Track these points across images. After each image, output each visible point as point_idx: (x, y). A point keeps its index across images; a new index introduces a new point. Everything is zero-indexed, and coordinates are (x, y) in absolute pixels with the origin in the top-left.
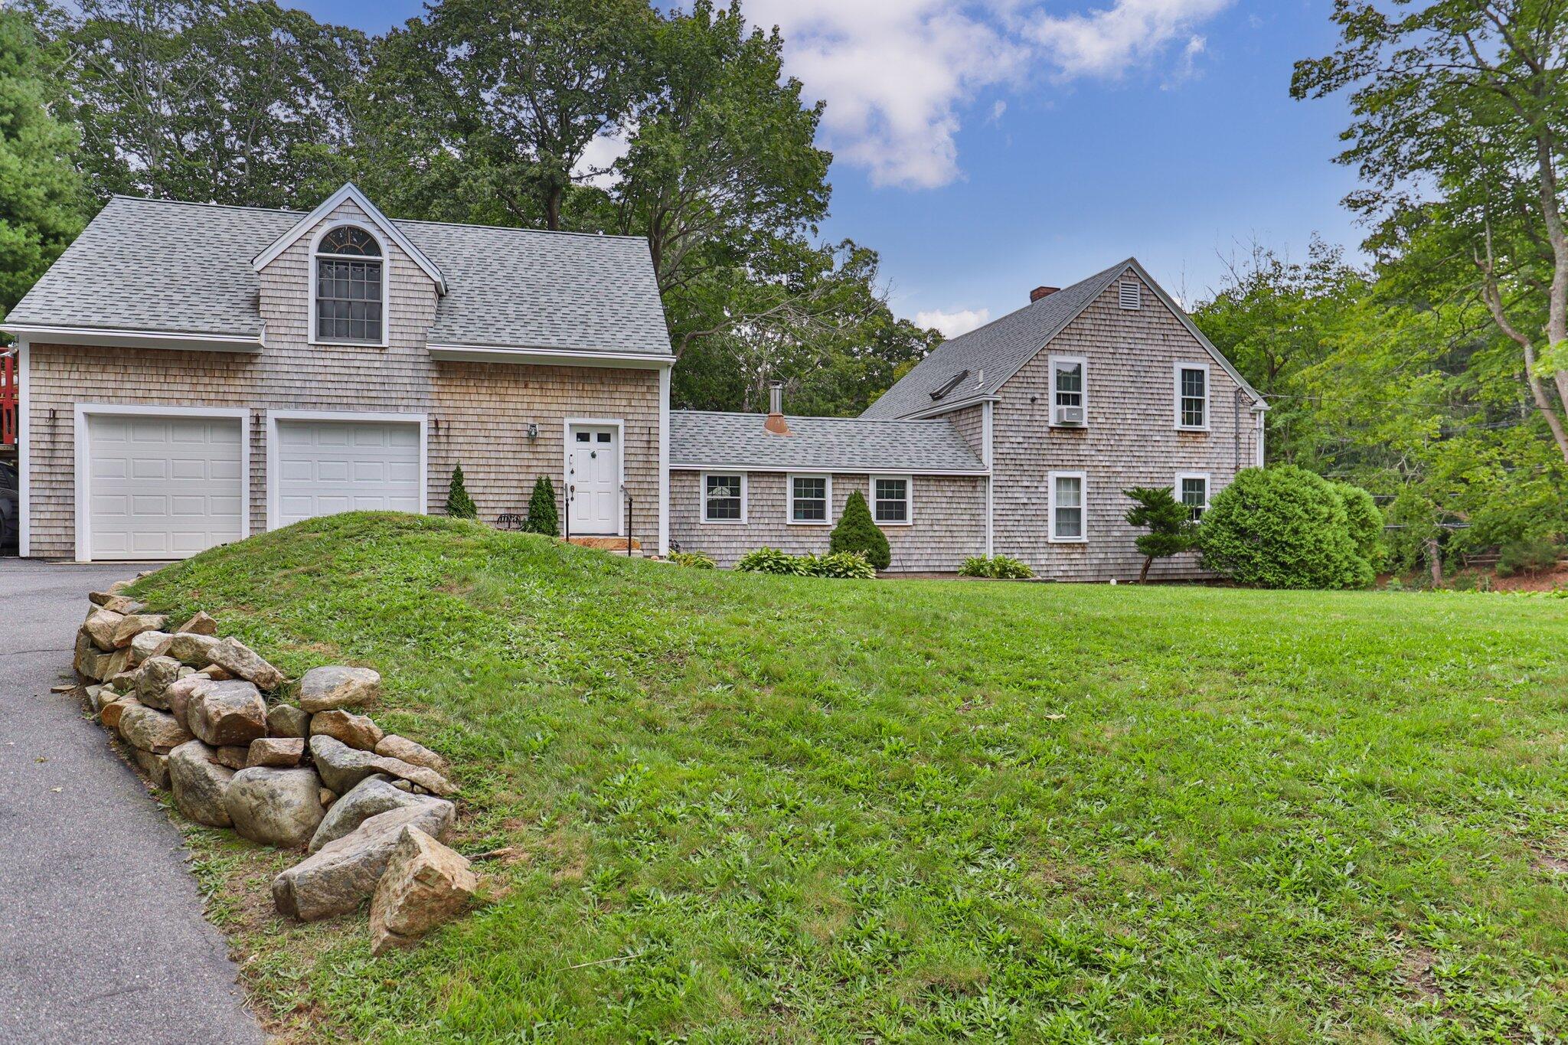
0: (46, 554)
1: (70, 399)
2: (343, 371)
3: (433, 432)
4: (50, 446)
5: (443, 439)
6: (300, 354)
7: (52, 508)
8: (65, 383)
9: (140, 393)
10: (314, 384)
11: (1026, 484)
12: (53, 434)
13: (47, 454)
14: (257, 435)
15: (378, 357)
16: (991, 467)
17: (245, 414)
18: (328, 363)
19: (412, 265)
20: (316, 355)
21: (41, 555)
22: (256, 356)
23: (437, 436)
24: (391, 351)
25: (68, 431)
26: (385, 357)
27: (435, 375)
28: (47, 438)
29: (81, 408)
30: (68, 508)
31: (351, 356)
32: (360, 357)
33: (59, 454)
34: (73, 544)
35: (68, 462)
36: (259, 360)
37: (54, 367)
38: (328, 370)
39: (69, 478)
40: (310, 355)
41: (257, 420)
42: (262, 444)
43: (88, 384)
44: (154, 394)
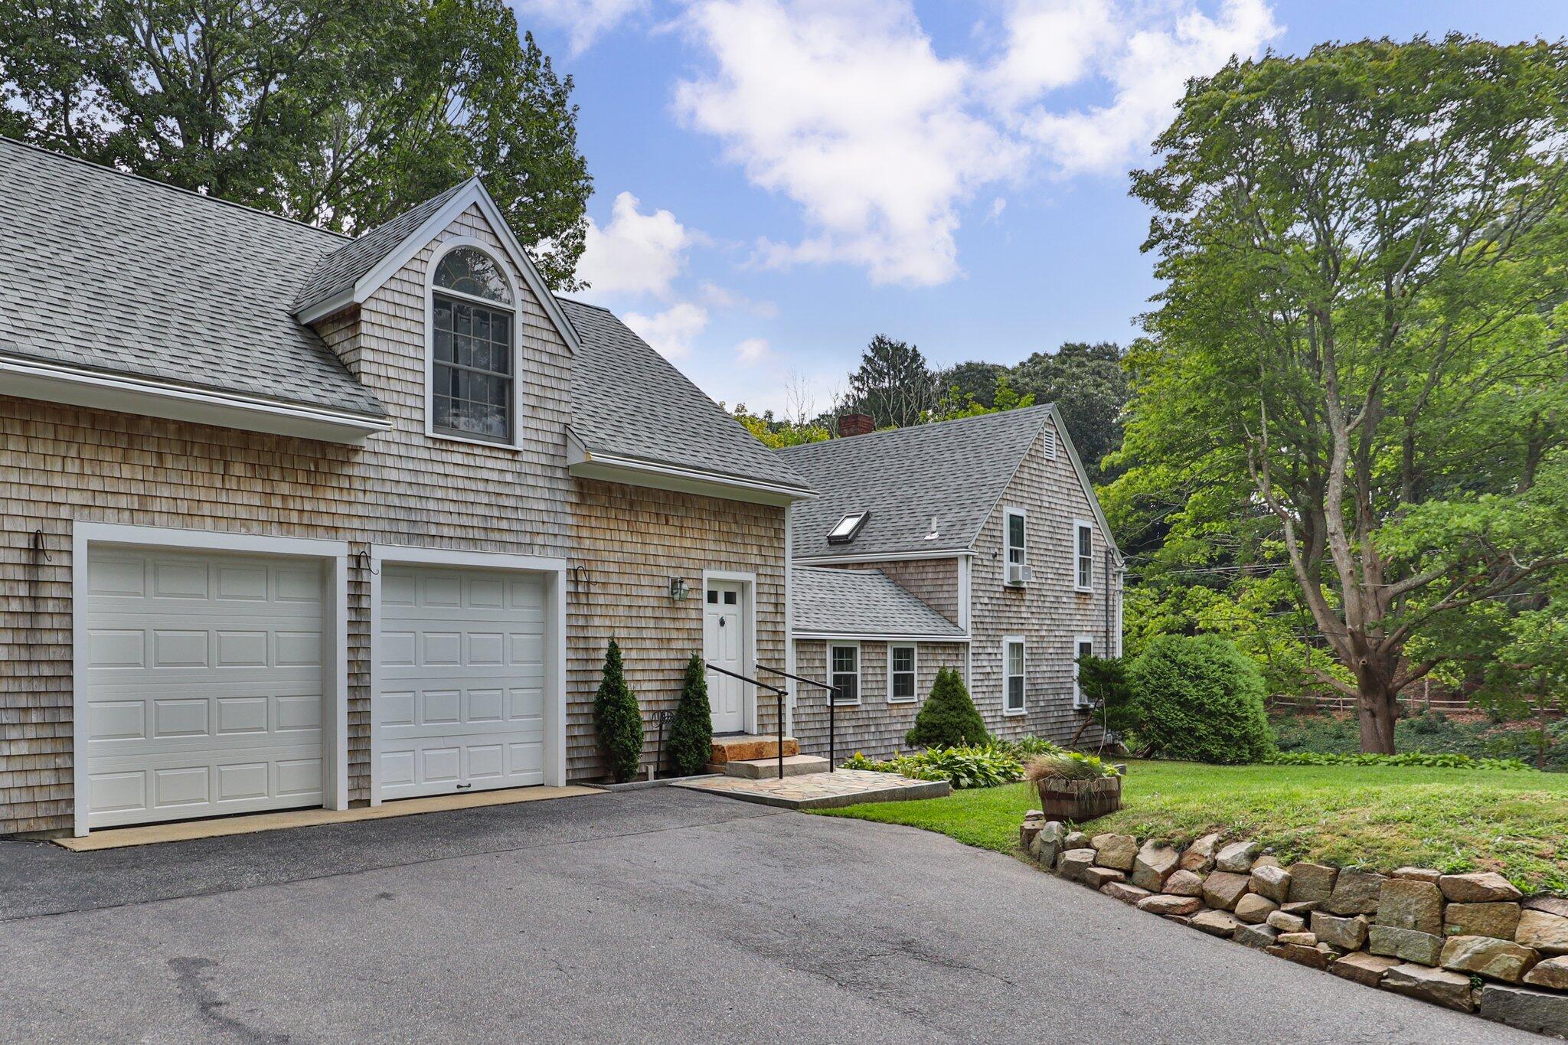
0: (22, 827)
1: (64, 512)
2: (469, 485)
3: (572, 589)
4: (29, 607)
5: (583, 600)
6: (414, 453)
7: (31, 733)
8: (57, 481)
9: (183, 507)
10: (432, 505)
11: (990, 650)
12: (33, 583)
13: (24, 622)
14: (358, 590)
15: (510, 466)
16: (970, 632)
17: (338, 549)
18: (450, 470)
19: (545, 325)
20: (436, 456)
21: (12, 829)
22: (356, 450)
23: (577, 593)
24: (525, 457)
25: (61, 575)
26: (517, 467)
27: (574, 499)
28: (23, 590)
29: (85, 532)
30: (61, 732)
31: (479, 462)
32: (490, 463)
33: (45, 622)
34: (71, 802)
35: (61, 638)
36: (358, 459)
37: (38, 447)
38: (450, 482)
39: (61, 671)
40: (426, 455)
41: (359, 562)
42: (364, 605)
43: (95, 484)
44: (206, 509)
